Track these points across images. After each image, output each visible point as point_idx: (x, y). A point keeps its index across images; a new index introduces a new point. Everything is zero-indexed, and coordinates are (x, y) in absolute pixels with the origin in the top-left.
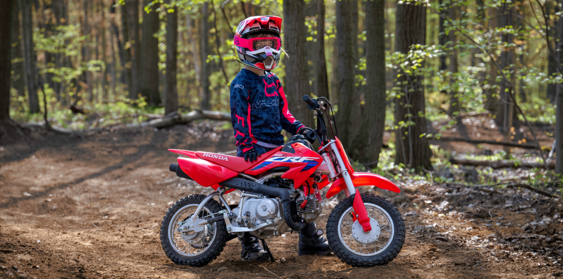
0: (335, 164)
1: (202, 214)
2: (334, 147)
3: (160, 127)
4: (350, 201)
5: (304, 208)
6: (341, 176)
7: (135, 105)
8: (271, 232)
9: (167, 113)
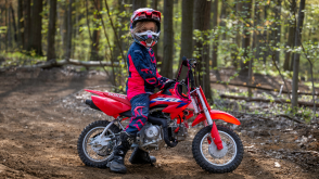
0: (199, 104)
1: (107, 134)
2: (198, 92)
3: (44, 68)
4: (209, 129)
5: (177, 133)
6: (203, 112)
7: (29, 55)
8: (154, 148)
9: (48, 60)
